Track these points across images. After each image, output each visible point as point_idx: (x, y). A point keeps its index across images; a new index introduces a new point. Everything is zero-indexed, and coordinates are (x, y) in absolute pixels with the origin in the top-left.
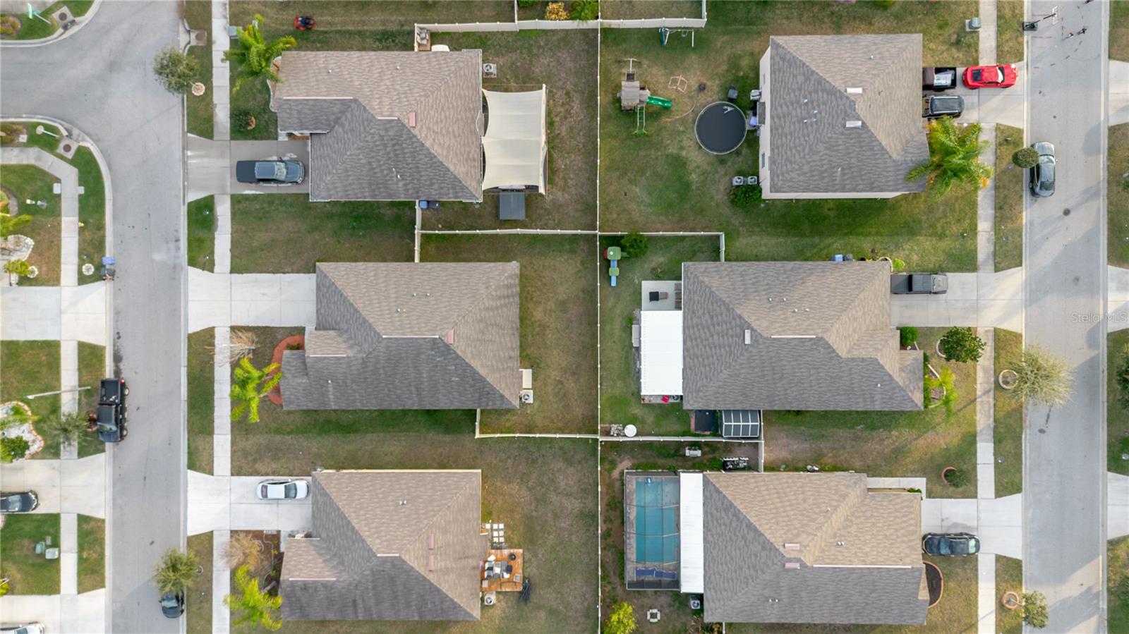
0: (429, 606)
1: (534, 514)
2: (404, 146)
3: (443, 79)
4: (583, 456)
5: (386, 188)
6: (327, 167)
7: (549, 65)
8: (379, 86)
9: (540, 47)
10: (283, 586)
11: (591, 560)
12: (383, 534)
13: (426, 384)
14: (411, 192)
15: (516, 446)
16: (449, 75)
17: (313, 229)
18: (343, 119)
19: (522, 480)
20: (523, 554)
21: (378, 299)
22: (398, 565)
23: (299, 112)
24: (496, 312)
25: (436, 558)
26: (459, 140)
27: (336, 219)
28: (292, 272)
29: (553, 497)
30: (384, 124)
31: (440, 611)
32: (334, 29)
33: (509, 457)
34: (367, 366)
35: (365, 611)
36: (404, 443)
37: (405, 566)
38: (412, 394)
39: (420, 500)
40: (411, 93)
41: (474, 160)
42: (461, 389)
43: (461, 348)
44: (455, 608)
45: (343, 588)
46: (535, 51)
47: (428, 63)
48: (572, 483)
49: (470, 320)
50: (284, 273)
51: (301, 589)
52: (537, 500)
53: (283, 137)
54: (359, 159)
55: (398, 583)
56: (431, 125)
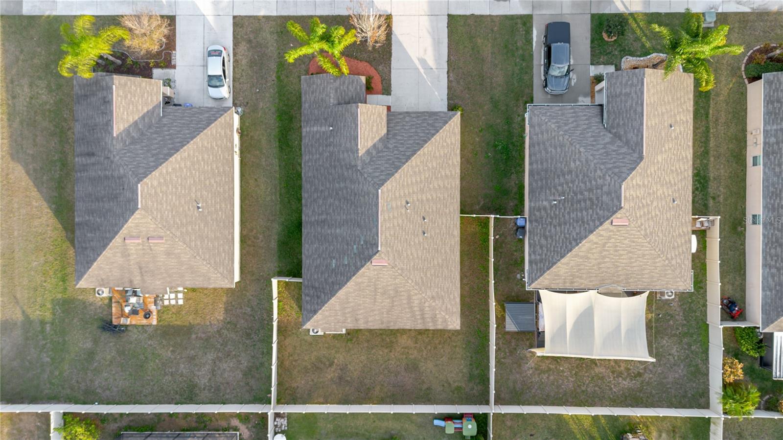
0: (89, 235)
1: (194, 336)
2: (590, 211)
3: (663, 253)
4: (254, 387)
5: (542, 188)
6: (566, 124)
7: (670, 354)
8: (656, 183)
9: (690, 345)
10: (107, 77)
11: (145, 396)
12: (164, 188)
13: (329, 232)
14: (537, 214)
15: (265, 317)
16: (667, 259)
17: (495, 103)
18: (619, 143)
19: (228, 323)
20: (151, 325)
21: (421, 182)
22: (130, 206)
23: (628, 95)
24: (406, 306)
25: (138, 244)
26: (595, 268)
27: (506, 127)
28: (449, 81)
29: (211, 356)
30: (616, 192)
31: (84, 245)
32: (711, 124)
33: (253, 309)
34: (347, 169)
35: (84, 165)
36: (268, 199)
37: (128, 212)
38: (319, 215)
39: (202, 225)
40: (648, 219)
41: (572, 283)
42: (324, 269)
43: (367, 272)
44: (87, 263)
45: (106, 143)
46: (685, 340)
47: (680, 235)
48: (226, 375)
49: (397, 281)
50: (448, 72)
51: (105, 98)
52: (207, 339)
53: (594, 71)
54: (574, 161)
55: (111, 204)
56: (613, 240)
